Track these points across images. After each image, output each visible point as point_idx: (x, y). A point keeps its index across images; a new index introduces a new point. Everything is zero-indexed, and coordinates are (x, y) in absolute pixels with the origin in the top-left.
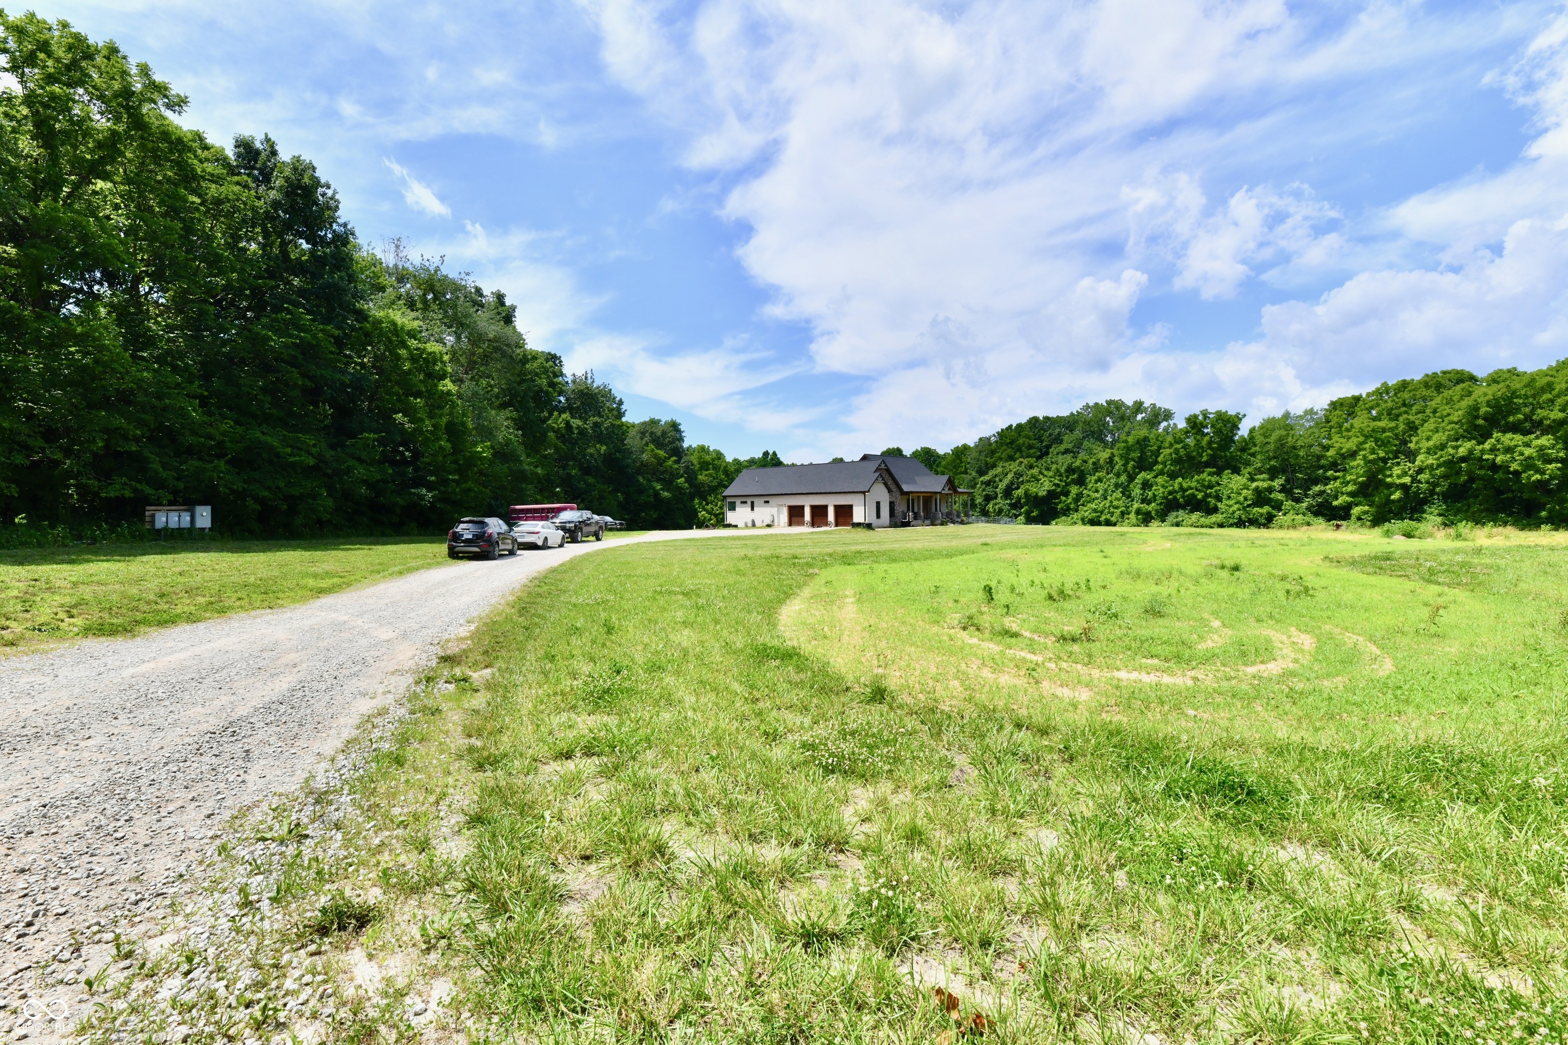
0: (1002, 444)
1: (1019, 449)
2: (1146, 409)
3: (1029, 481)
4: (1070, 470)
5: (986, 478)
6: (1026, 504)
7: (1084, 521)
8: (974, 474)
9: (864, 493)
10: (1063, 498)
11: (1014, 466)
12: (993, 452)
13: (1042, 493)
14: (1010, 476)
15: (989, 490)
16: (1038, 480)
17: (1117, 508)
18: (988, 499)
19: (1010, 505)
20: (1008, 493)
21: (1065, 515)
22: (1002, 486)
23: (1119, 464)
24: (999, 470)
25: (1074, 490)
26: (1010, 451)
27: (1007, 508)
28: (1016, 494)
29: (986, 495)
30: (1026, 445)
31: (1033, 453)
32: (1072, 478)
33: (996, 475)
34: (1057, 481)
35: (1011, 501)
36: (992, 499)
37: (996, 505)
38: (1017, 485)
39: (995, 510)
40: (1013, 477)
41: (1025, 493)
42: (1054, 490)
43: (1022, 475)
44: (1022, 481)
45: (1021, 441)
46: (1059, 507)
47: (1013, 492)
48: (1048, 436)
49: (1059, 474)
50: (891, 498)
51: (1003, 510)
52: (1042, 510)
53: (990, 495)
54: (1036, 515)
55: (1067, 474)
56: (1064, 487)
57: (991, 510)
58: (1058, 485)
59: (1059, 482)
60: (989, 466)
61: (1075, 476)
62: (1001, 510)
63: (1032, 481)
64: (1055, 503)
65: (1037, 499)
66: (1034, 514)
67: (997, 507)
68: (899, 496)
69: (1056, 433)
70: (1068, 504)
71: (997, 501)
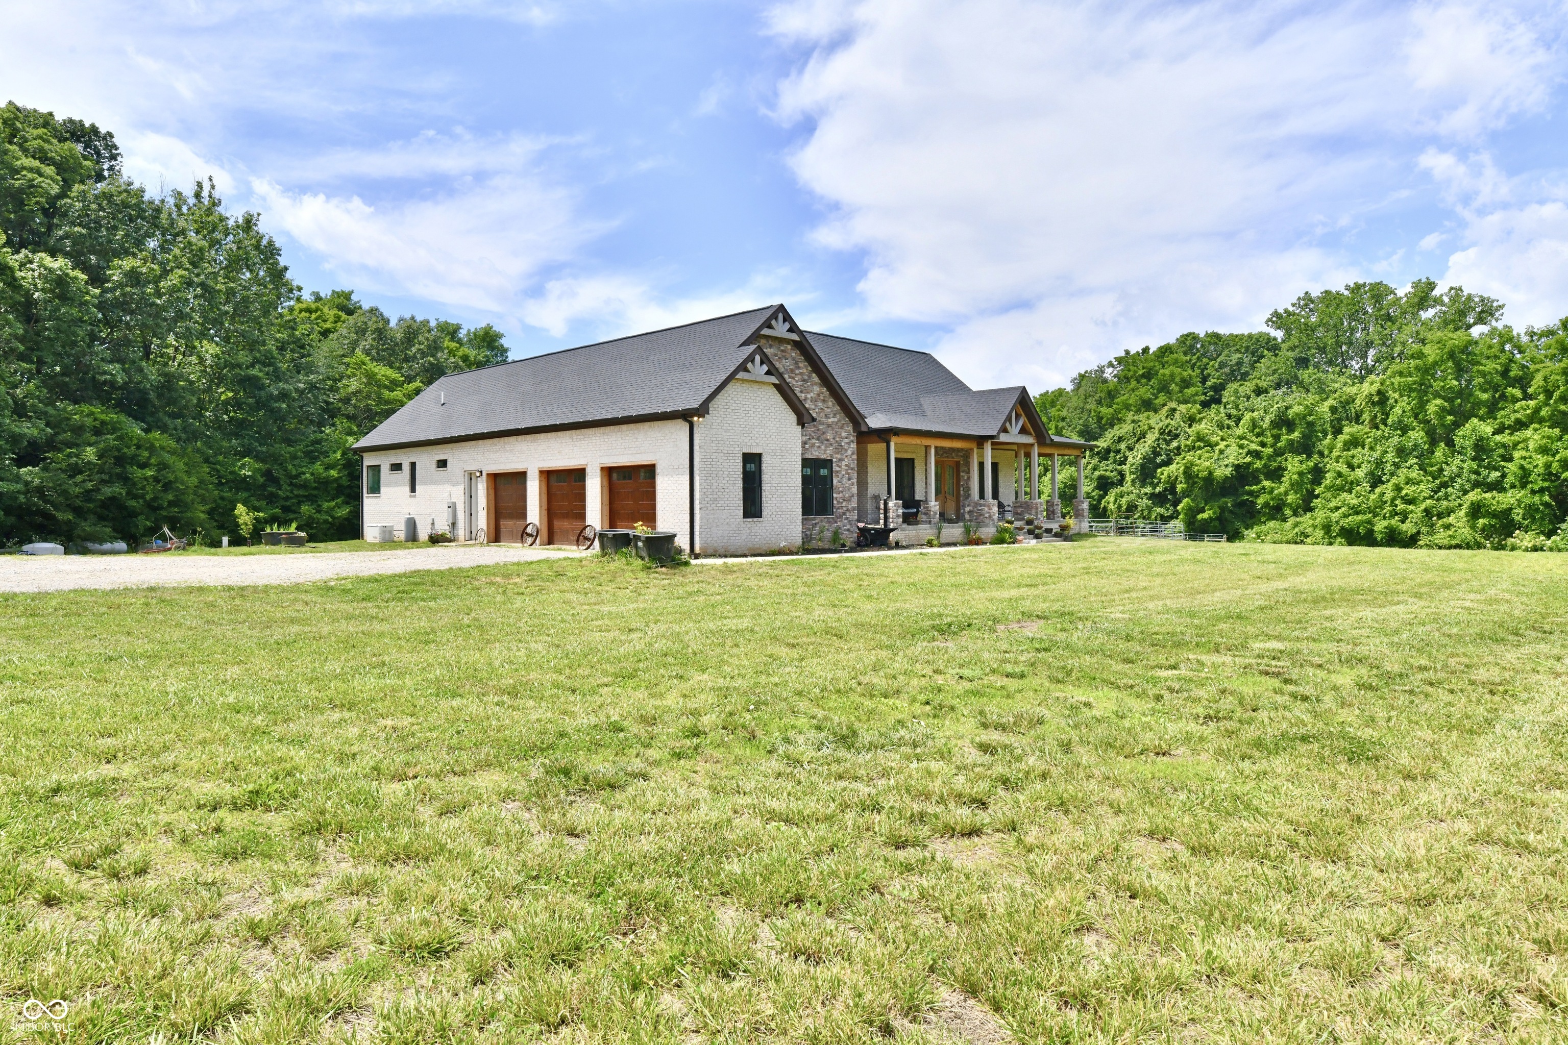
0: (1128, 379)
1: (1164, 388)
2: (1438, 301)
3: (1192, 448)
4: (1283, 422)
7: (1330, 534)
9: (686, 416)
10: (1267, 483)
11: (1157, 421)
12: (1111, 395)
13: (1223, 471)
14: (1151, 438)
15: (1107, 469)
16: (1212, 446)
17: (1411, 501)
18: (1104, 485)
19: (1152, 496)
20: (1146, 473)
21: (1276, 518)
22: (1135, 458)
23: (1401, 407)
24: (1125, 429)
25: (1294, 465)
26: (1144, 392)
27: (1145, 502)
28: (1164, 473)
29: (1101, 478)
30: (1177, 380)
31: (1193, 396)
32: (1288, 440)
33: (1120, 439)
34: (1254, 447)
35: (1154, 488)
36: (1113, 485)
37: (1122, 497)
38: (1168, 455)
39: (1120, 507)
40: (1158, 440)
41: (1185, 473)
42: (1249, 464)
43: (1177, 436)
44: (1178, 448)
45: (1167, 372)
46: (1260, 501)
47: (1159, 470)
48: (1217, 365)
49: (1257, 430)
50: (813, 445)
51: (1136, 507)
52: (1223, 509)
53: (1108, 478)
54: (1211, 518)
55: (1275, 431)
56: (1270, 458)
57: (1111, 506)
58: (1257, 455)
59: (1259, 448)
60: (1103, 422)
61: (1296, 434)
62: (1132, 508)
63: (1200, 448)
64: (1251, 493)
65: (1212, 484)
66: (1205, 516)
67: (1124, 501)
68: (848, 443)
69: (1234, 362)
70: (1280, 494)
71: (1124, 488)
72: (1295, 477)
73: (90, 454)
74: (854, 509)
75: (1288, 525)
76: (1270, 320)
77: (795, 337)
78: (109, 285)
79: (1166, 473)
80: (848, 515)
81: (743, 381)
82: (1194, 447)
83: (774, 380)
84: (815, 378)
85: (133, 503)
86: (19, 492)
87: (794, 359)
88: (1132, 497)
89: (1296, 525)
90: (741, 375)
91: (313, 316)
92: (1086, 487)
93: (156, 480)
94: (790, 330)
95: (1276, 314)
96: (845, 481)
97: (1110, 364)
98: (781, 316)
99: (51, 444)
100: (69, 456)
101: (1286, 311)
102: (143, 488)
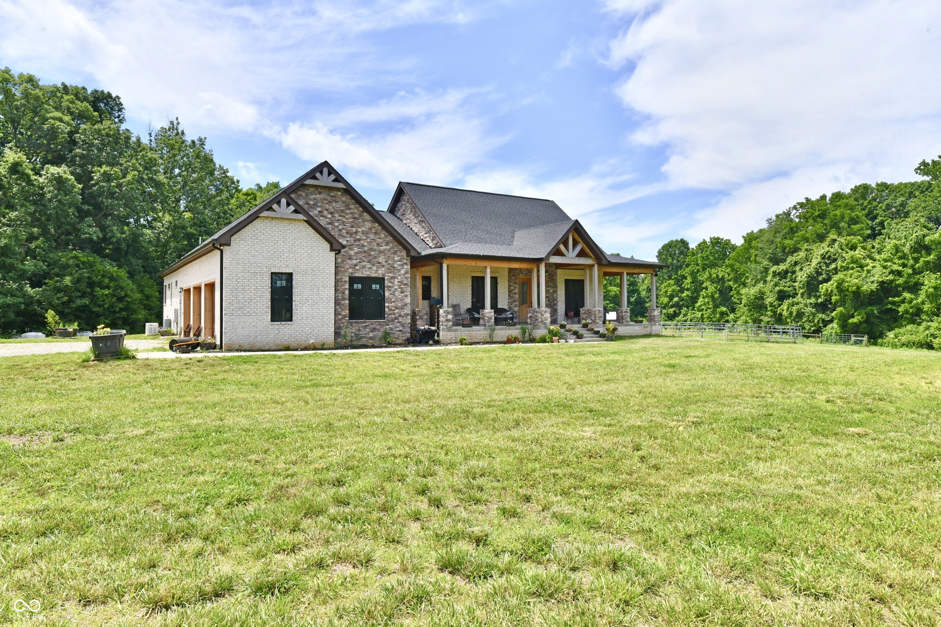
0: (807, 219)
1: (835, 225)
3: (846, 269)
4: (921, 247)
5: (782, 267)
6: (842, 302)
8: (765, 263)
10: (907, 295)
11: (822, 249)
12: (793, 231)
13: (869, 286)
14: (816, 263)
15: (785, 285)
16: (863, 267)
18: (783, 297)
19: (815, 305)
20: (811, 288)
21: (913, 322)
22: (802, 276)
24: (801, 254)
25: (930, 281)
26: (819, 228)
27: (809, 310)
28: (823, 288)
29: (780, 292)
30: (847, 219)
31: (859, 230)
32: (925, 262)
33: (796, 263)
34: (895, 267)
35: (817, 299)
36: (789, 296)
37: (793, 306)
38: (828, 274)
39: (791, 313)
40: (820, 263)
41: (837, 287)
42: (892, 281)
43: (835, 260)
44: (836, 269)
45: (838, 212)
46: (901, 309)
47: (821, 286)
48: (884, 207)
49: (899, 254)
50: (364, 267)
51: (803, 313)
52: (869, 315)
53: (786, 292)
54: (861, 323)
55: (915, 255)
56: (909, 275)
57: (785, 313)
58: (899, 274)
59: (900, 268)
60: (786, 251)
61: (932, 257)
62: (800, 315)
63: (853, 268)
64: (894, 303)
65: (860, 296)
66: (855, 320)
67: (794, 309)
68: (402, 265)
69: (898, 204)
70: (918, 304)
71: (795, 299)
72: (931, 290)
73: (67, 280)
74: (407, 315)
75: (921, 328)
76: (919, 168)
77: (341, 185)
78: (93, 182)
79: (824, 288)
80: (400, 319)
81: (267, 217)
82: (848, 268)
83: (301, 217)
84: (366, 216)
85: (96, 309)
86: (20, 303)
87: (344, 202)
88: (801, 306)
89: (928, 328)
90: (265, 214)
91: (249, 198)
92: (770, 299)
93: (113, 295)
94: (335, 180)
95: (924, 164)
96: (397, 293)
97: (795, 208)
98: (325, 170)
99: (46, 275)
100: (57, 282)
101: (933, 162)
102: (103, 301)
